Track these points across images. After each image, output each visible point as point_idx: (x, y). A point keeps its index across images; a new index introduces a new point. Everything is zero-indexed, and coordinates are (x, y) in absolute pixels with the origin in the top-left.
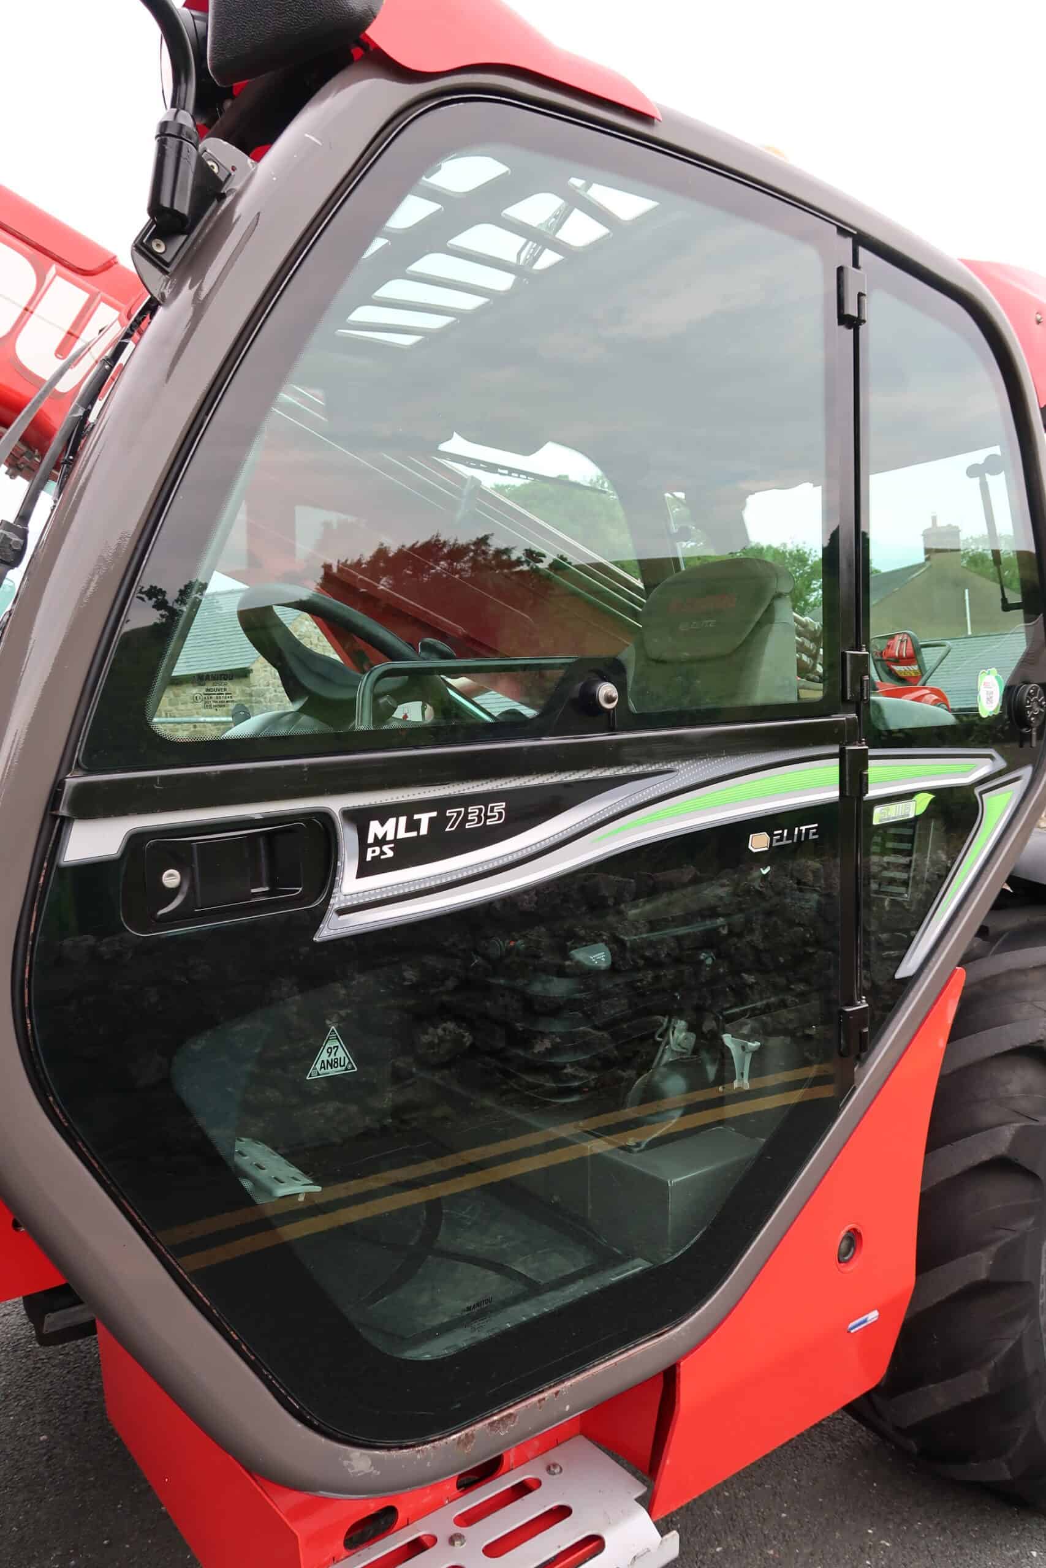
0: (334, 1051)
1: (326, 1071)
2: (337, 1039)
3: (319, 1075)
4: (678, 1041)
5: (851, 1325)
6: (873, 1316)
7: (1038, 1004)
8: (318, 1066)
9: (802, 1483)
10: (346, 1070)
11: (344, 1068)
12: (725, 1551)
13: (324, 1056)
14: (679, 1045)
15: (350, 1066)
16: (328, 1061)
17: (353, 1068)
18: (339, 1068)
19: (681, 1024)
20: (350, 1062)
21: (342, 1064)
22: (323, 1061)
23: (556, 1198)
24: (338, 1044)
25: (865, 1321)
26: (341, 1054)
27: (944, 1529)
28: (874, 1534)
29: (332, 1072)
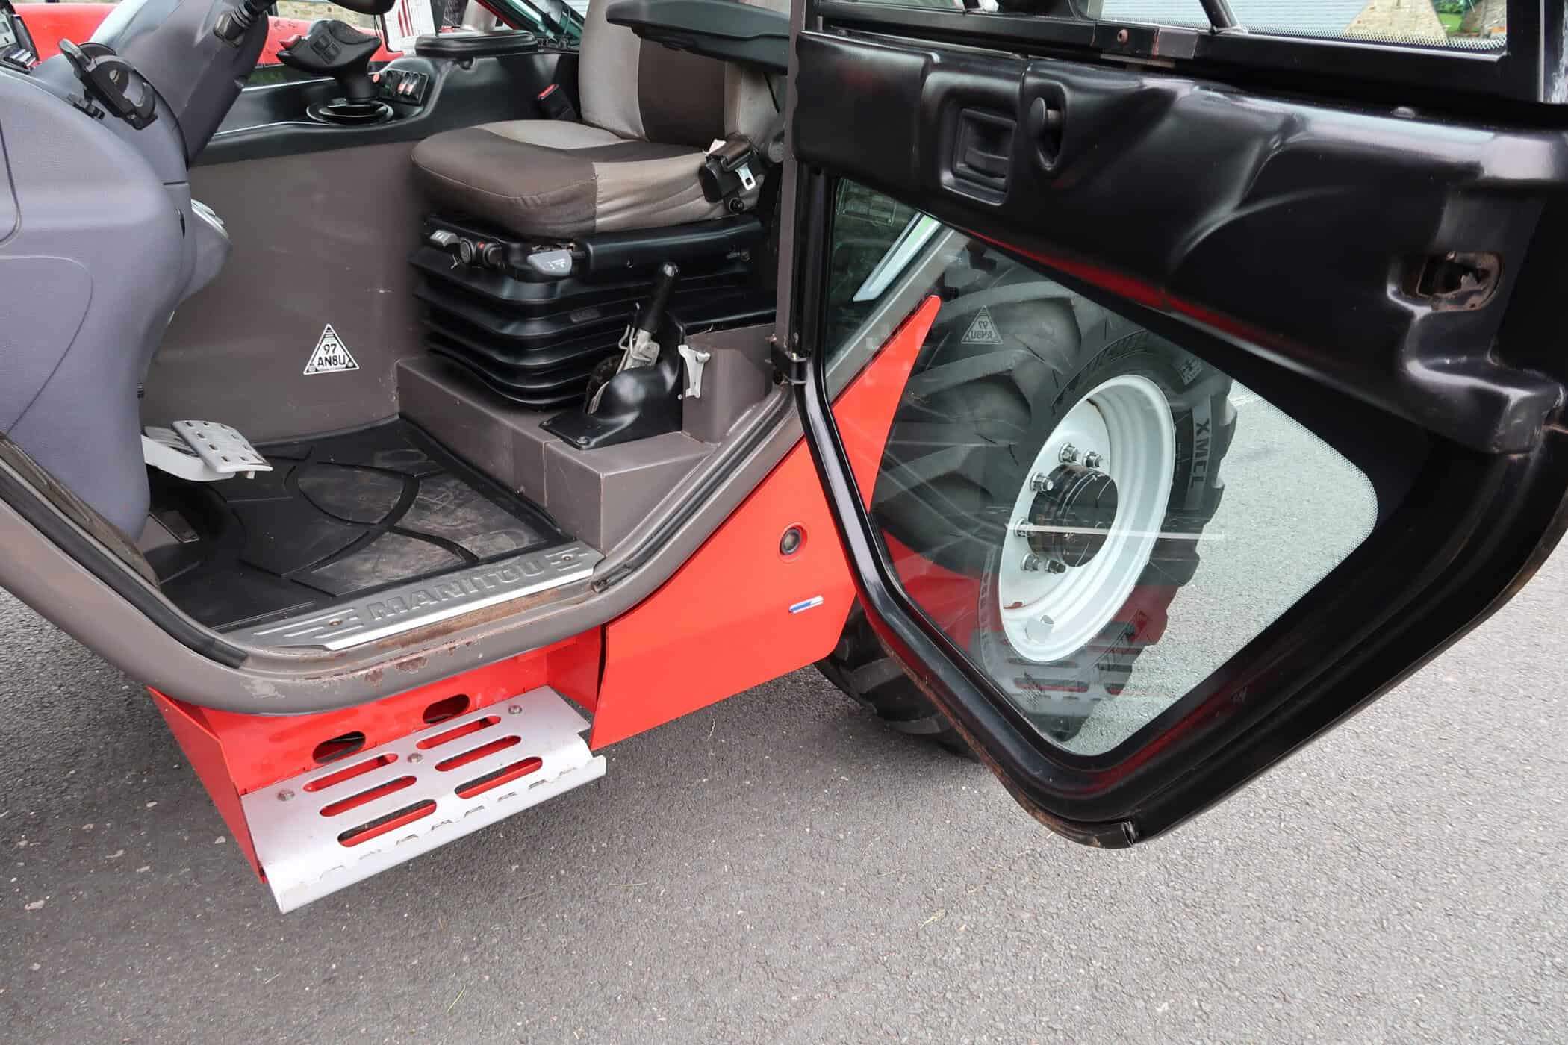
0: (331, 349)
1: (325, 368)
2: (335, 337)
3: (316, 370)
4: (640, 350)
5: (792, 607)
6: (817, 601)
7: (1018, 337)
8: (316, 362)
9: (790, 735)
10: (347, 367)
11: (344, 366)
12: (710, 782)
13: (321, 353)
14: (641, 353)
15: (351, 365)
16: (326, 359)
17: (354, 366)
18: (339, 365)
19: (643, 335)
20: (350, 360)
21: (342, 361)
22: (320, 358)
23: (522, 489)
24: (336, 342)
25: (809, 604)
26: (339, 352)
27: (896, 771)
28: (837, 772)
29: (331, 369)
